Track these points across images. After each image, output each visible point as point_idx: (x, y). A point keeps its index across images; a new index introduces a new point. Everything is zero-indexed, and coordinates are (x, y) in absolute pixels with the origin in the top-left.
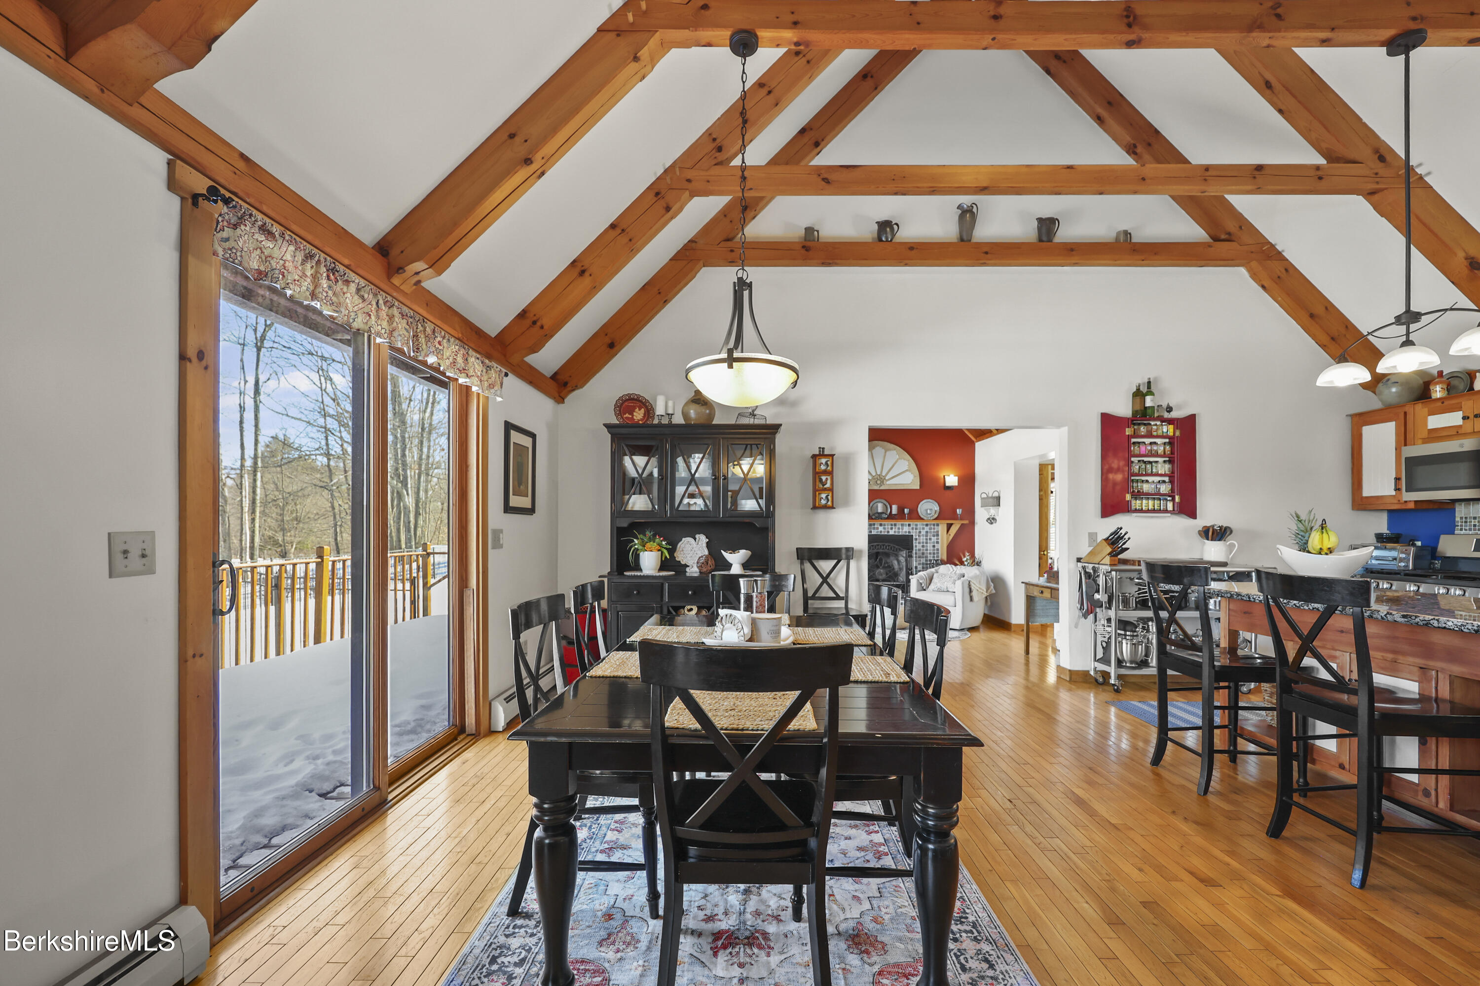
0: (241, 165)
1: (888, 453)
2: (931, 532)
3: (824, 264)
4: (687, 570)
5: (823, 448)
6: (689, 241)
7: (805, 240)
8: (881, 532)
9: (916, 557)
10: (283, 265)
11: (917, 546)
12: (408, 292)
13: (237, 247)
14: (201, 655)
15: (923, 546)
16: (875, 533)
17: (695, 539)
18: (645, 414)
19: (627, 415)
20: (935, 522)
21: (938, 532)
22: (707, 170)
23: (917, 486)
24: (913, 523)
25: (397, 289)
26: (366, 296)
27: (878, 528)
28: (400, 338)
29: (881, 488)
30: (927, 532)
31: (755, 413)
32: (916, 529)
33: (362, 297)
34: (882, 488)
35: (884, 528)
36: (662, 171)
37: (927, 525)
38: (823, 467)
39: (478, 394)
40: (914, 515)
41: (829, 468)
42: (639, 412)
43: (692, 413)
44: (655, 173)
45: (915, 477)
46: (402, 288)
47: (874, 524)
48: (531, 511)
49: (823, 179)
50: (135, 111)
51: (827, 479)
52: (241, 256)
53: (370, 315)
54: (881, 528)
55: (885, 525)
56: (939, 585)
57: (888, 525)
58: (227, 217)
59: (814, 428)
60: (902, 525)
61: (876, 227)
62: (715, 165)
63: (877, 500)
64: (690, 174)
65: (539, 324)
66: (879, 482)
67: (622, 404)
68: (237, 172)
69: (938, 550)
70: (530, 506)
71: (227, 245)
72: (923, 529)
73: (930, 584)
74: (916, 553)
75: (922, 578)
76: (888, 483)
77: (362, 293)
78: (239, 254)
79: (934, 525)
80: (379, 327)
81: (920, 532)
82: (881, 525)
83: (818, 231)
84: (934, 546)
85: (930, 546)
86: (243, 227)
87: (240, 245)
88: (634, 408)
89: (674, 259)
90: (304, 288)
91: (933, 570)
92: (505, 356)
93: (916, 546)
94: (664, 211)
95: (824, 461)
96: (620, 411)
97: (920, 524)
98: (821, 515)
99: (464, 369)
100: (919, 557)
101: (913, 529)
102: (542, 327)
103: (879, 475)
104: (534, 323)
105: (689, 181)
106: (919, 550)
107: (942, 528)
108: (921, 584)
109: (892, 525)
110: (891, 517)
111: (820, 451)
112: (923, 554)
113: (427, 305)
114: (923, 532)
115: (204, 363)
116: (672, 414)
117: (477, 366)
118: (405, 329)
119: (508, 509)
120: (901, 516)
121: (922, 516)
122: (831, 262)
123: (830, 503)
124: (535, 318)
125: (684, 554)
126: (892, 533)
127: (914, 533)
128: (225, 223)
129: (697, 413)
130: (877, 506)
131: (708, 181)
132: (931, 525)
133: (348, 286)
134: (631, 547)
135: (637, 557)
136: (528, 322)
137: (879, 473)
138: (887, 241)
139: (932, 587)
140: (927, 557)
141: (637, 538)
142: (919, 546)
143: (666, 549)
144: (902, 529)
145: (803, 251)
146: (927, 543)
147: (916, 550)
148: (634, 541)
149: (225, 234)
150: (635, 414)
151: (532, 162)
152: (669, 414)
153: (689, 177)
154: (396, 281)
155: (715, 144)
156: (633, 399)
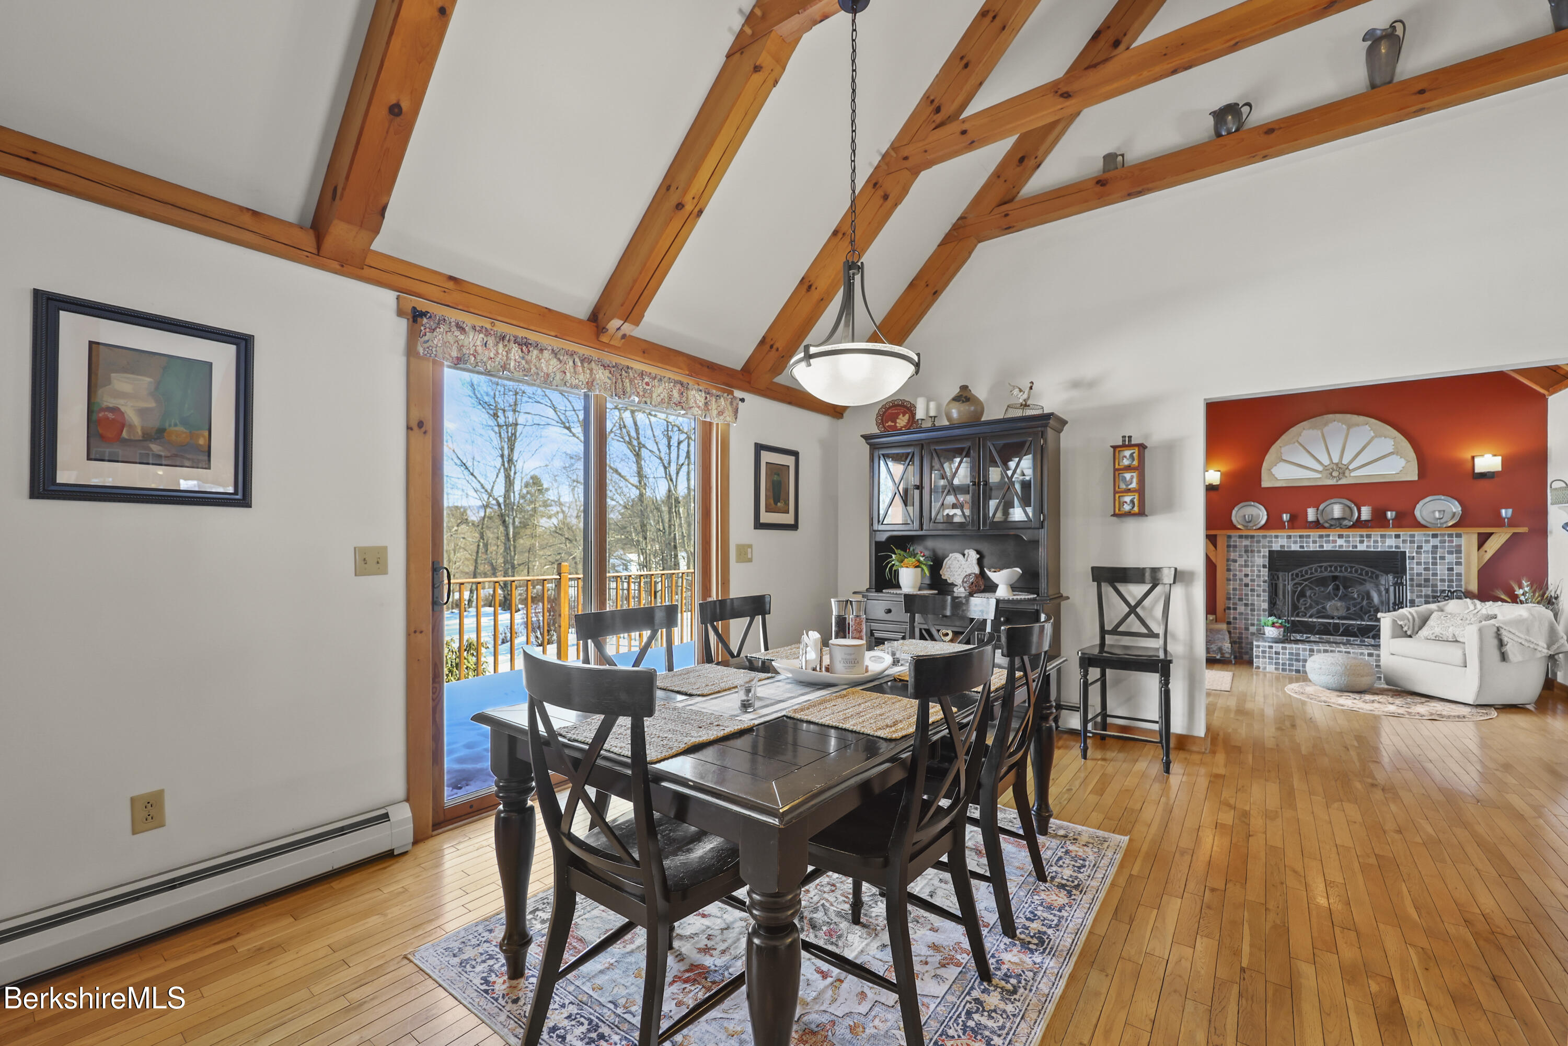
0: (450, 285)
1: (1352, 431)
2: (1444, 547)
3: (1130, 195)
4: (955, 589)
5: (1130, 437)
6: (958, 220)
7: (1104, 172)
8: (1341, 546)
9: (1412, 586)
10: (475, 350)
11: (1413, 568)
12: (619, 346)
13: (432, 345)
14: (421, 632)
15: (1426, 569)
16: (1329, 549)
17: (964, 555)
18: (909, 420)
19: (890, 423)
20: (1454, 531)
21: (1460, 546)
22: (924, 140)
23: (1413, 476)
24: (1405, 533)
25: (608, 345)
26: (561, 358)
27: (1335, 542)
28: (597, 386)
29: (1340, 482)
30: (1435, 547)
31: (1028, 403)
32: (1412, 542)
33: (559, 359)
34: (1343, 481)
35: (1348, 542)
36: (879, 158)
37: (1435, 536)
38: (1126, 462)
39: (717, 424)
40: (1406, 520)
41: (1134, 463)
42: (903, 418)
43: (955, 414)
44: (870, 164)
45: (1408, 461)
46: (612, 343)
47: (1328, 536)
48: (794, 527)
49: (1062, 95)
50: (367, 271)
51: (1132, 477)
52: (436, 351)
53: (565, 373)
54: (1340, 542)
55: (1348, 536)
56: (1437, 631)
57: (1354, 536)
58: (428, 325)
59: (1119, 412)
60: (1383, 536)
61: (1211, 121)
62: (934, 129)
63: (1333, 501)
64: (905, 152)
65: (775, 347)
66: (1335, 474)
67: (884, 413)
68: (446, 290)
69: (1459, 575)
70: (793, 523)
71: (426, 345)
72: (1427, 542)
73: (1420, 628)
74: (1412, 580)
75: (1403, 617)
76: (1353, 474)
77: (558, 356)
78: (434, 350)
79: (1450, 535)
80: (577, 381)
81: (1420, 547)
82: (1340, 536)
83: (1123, 155)
84: (1451, 569)
85: (1442, 570)
86: (438, 330)
87: (435, 343)
88: (898, 414)
89: (942, 244)
90: (497, 363)
91: (1433, 606)
92: (749, 383)
93: (1411, 569)
94: (882, 201)
95: (1127, 453)
96: (882, 420)
97: (1419, 535)
98: (1131, 525)
99: (680, 403)
100: (1419, 585)
101: (1404, 541)
102: (777, 350)
103: (1337, 464)
104: (772, 347)
105: (906, 158)
106: (1419, 575)
107: (1469, 540)
108: (1401, 627)
109: (1362, 536)
110: (1359, 524)
111: (1124, 441)
112: (1427, 580)
113: (644, 352)
114: (1427, 547)
115: (423, 429)
116: (935, 417)
117: (699, 398)
118: (608, 378)
119: (759, 525)
120: (1379, 520)
121: (1423, 522)
122: (1140, 189)
123: (1136, 509)
124: (772, 343)
125: (951, 571)
126: (1361, 547)
127: (1407, 549)
128: (428, 330)
129: (959, 412)
130: (1332, 509)
131: (926, 151)
132: (1443, 535)
133: (542, 353)
134: (888, 563)
135: (896, 573)
136: (767, 347)
137: (1336, 460)
138: (1229, 133)
139: (1424, 632)
140: (1435, 586)
141: (895, 554)
142: (1417, 569)
143: (925, 565)
144: (1383, 542)
145: (1099, 189)
146: (1435, 564)
147: (1412, 575)
148: (892, 557)
149: (426, 338)
150: (898, 421)
151: (683, 206)
152: (931, 417)
153: (905, 155)
154: (604, 339)
155: (933, 106)
156: (898, 405)
